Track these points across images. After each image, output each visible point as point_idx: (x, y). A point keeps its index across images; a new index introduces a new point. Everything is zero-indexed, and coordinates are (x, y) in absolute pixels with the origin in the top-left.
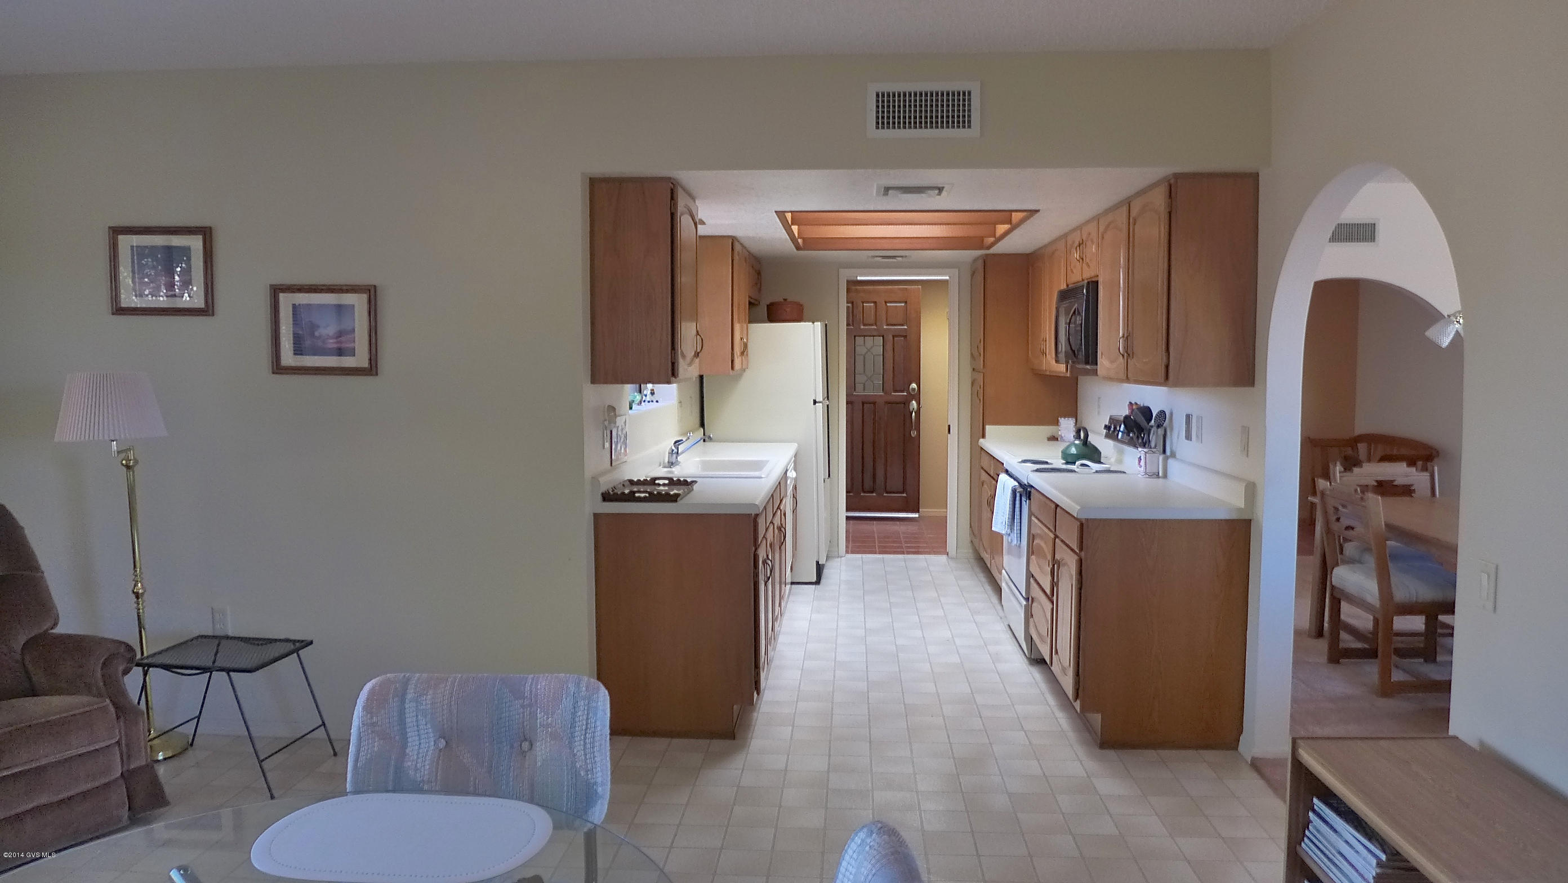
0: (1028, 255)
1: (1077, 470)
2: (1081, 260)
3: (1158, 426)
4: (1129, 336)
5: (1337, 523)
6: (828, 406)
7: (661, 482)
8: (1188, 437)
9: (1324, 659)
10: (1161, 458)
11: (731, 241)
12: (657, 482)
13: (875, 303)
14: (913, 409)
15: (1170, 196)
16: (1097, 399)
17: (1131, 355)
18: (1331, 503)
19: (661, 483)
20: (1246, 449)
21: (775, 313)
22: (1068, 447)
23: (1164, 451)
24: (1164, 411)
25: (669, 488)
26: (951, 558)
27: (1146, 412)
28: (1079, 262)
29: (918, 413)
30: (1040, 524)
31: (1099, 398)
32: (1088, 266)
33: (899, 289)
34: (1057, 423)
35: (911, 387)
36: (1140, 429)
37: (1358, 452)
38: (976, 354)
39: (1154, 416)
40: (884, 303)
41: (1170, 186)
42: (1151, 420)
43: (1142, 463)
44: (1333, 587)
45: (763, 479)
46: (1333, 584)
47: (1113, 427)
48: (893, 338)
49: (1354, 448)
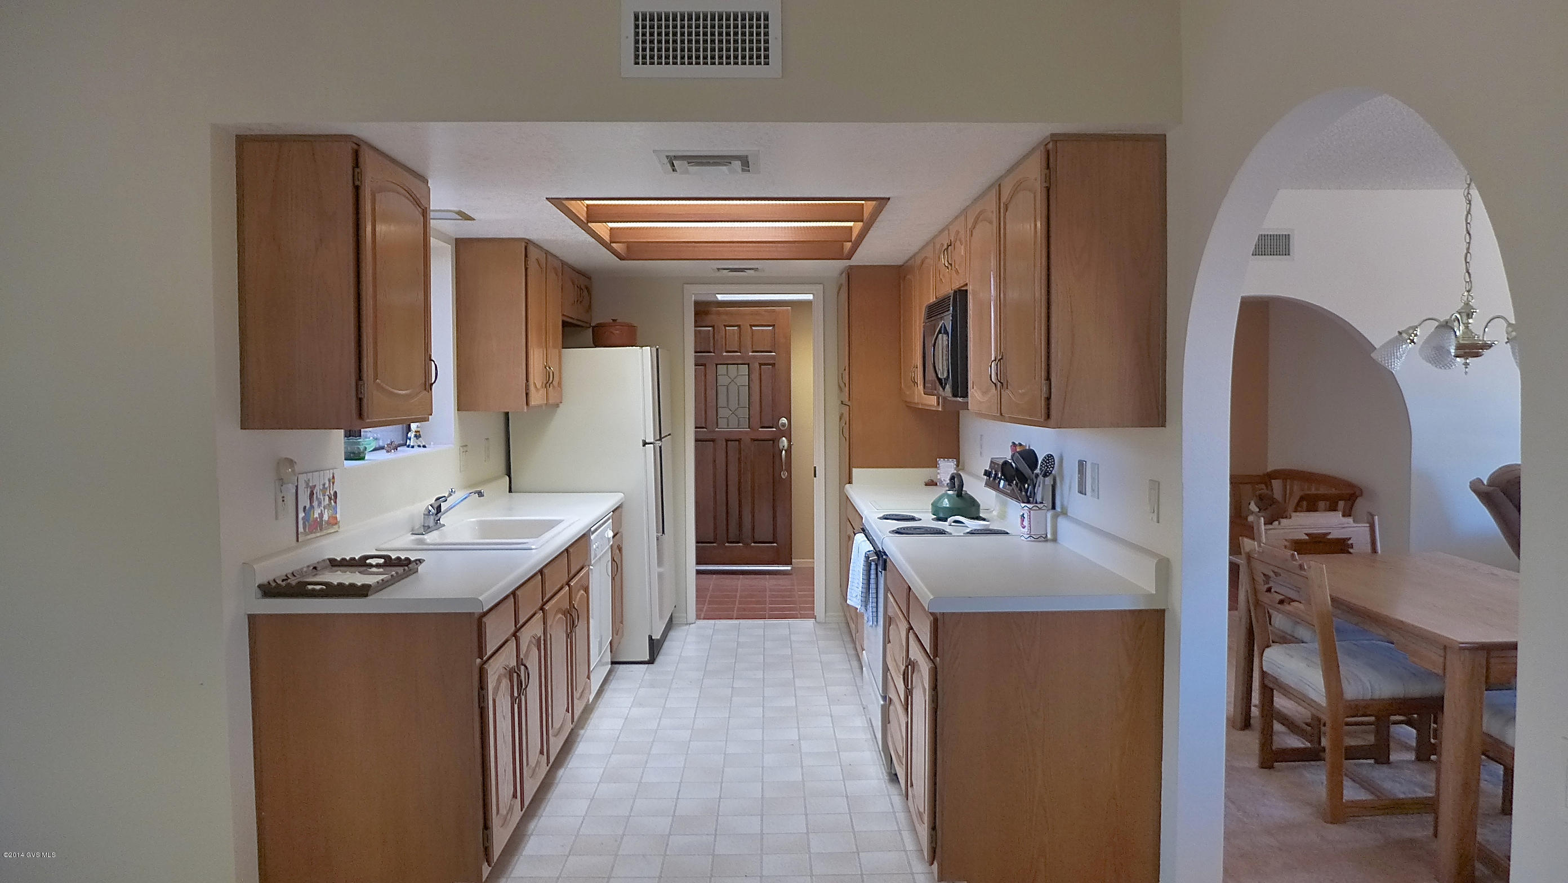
0: (899, 267)
1: (948, 529)
2: (950, 267)
3: (1045, 476)
4: (1002, 359)
5: (1268, 594)
6: (660, 447)
7: (373, 561)
8: (1082, 491)
9: (1254, 763)
10: (1050, 514)
11: (523, 244)
12: (368, 561)
13: (739, 326)
14: (784, 447)
15: (1048, 167)
16: (979, 437)
17: (1005, 385)
18: (1260, 568)
19: (374, 563)
20: (1156, 510)
21: (601, 337)
22: (941, 498)
23: (1054, 507)
24: (1052, 456)
25: (384, 570)
26: (819, 623)
27: (1029, 457)
28: (948, 268)
29: (789, 451)
30: (894, 604)
31: (982, 435)
32: (957, 272)
33: (766, 311)
34: (935, 465)
35: (780, 422)
36: (1023, 479)
37: (1272, 490)
38: (842, 385)
39: (1040, 462)
40: (749, 327)
41: (1048, 152)
42: (1036, 467)
43: (1026, 523)
44: (1263, 674)
45: (534, 551)
46: (1265, 669)
47: (994, 472)
48: (760, 367)
49: (1269, 485)
